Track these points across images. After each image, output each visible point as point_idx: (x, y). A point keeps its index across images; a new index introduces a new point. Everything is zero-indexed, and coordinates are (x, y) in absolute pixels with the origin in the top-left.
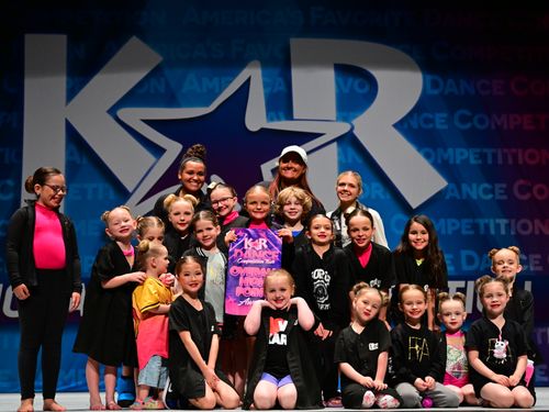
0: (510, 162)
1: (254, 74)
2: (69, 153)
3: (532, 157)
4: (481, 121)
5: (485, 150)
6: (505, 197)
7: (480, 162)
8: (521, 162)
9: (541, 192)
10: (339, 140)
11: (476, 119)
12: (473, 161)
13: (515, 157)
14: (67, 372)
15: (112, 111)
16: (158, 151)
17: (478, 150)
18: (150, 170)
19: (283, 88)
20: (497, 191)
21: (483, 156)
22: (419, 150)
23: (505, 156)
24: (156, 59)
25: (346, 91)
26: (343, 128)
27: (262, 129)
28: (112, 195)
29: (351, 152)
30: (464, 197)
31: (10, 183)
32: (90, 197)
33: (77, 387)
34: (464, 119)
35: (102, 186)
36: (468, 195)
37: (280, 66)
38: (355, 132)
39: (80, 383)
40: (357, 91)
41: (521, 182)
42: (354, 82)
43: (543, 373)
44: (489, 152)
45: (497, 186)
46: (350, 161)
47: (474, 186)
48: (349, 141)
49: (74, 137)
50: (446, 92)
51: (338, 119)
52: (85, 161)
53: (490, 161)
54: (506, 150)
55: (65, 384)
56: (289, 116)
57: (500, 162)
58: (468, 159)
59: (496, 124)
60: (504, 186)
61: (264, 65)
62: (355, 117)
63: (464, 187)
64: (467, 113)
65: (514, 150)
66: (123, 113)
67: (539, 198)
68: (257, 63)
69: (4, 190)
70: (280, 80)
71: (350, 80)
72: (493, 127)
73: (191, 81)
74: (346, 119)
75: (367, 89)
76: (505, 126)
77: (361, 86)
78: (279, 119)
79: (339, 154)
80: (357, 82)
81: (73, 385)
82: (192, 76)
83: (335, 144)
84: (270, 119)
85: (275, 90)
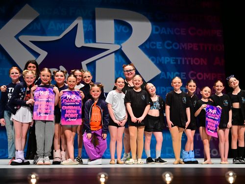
0: (188, 63)
1: (79, 23)
3: (197, 61)
4: (176, 46)
5: (177, 58)
6: (185, 78)
7: (175, 63)
8: (192, 64)
9: (200, 76)
11: (174, 44)
12: (172, 63)
13: (190, 61)
15: (17, 37)
16: (37, 55)
17: (174, 58)
19: (92, 29)
20: (182, 76)
21: (176, 61)
22: (149, 57)
23: (185, 61)
24: (37, 14)
25: (119, 31)
26: (117, 47)
27: (83, 46)
29: (120, 57)
30: (168, 78)
32: (6, 74)
34: (168, 45)
36: (170, 77)
37: (91, 19)
40: (123, 32)
41: (192, 72)
42: (123, 28)
43: (198, 152)
44: (179, 59)
45: (182, 73)
46: (120, 61)
47: (172, 73)
48: (120, 53)
50: (161, 33)
51: (115, 43)
52: (4, 58)
53: (179, 63)
54: (186, 58)
56: (94, 41)
57: (183, 63)
58: (170, 62)
59: (182, 48)
60: (185, 73)
61: (84, 19)
62: (122, 43)
63: (168, 73)
64: (170, 42)
65: (189, 59)
66: (21, 38)
67: (200, 79)
68: (81, 17)
70: (91, 26)
71: (121, 27)
72: (181, 48)
73: (52, 24)
74: (119, 43)
75: (128, 31)
76: (186, 48)
77: (125, 29)
78: (90, 42)
79: (115, 58)
80: (124, 27)
82: (52, 23)
83: (114, 54)
84: (86, 42)
85: (88, 30)
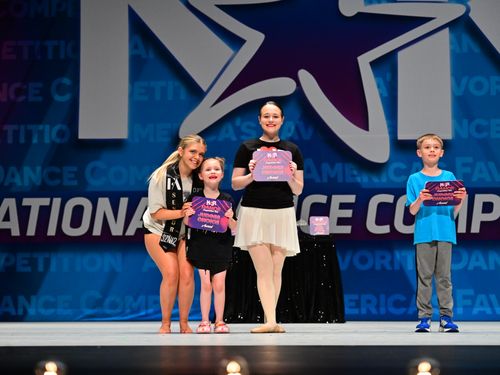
2: (133, 46)
10: (451, 25)
14: (136, 299)
16: (236, 42)
18: (226, 67)
27: (359, 13)
28: (183, 94)
29: (466, 40)
31: (66, 81)
32: (158, 96)
33: (146, 315)
35: (172, 85)
38: (470, 15)
39: (150, 311)
46: (465, 50)
48: (464, 26)
49: (138, 28)
51: (451, 1)
52: (152, 55)
55: (133, 312)
69: (61, 90)
74: (460, 0)
78: (379, 1)
79: (451, 43)
81: (143, 313)
83: (447, 30)
84: (368, 2)
